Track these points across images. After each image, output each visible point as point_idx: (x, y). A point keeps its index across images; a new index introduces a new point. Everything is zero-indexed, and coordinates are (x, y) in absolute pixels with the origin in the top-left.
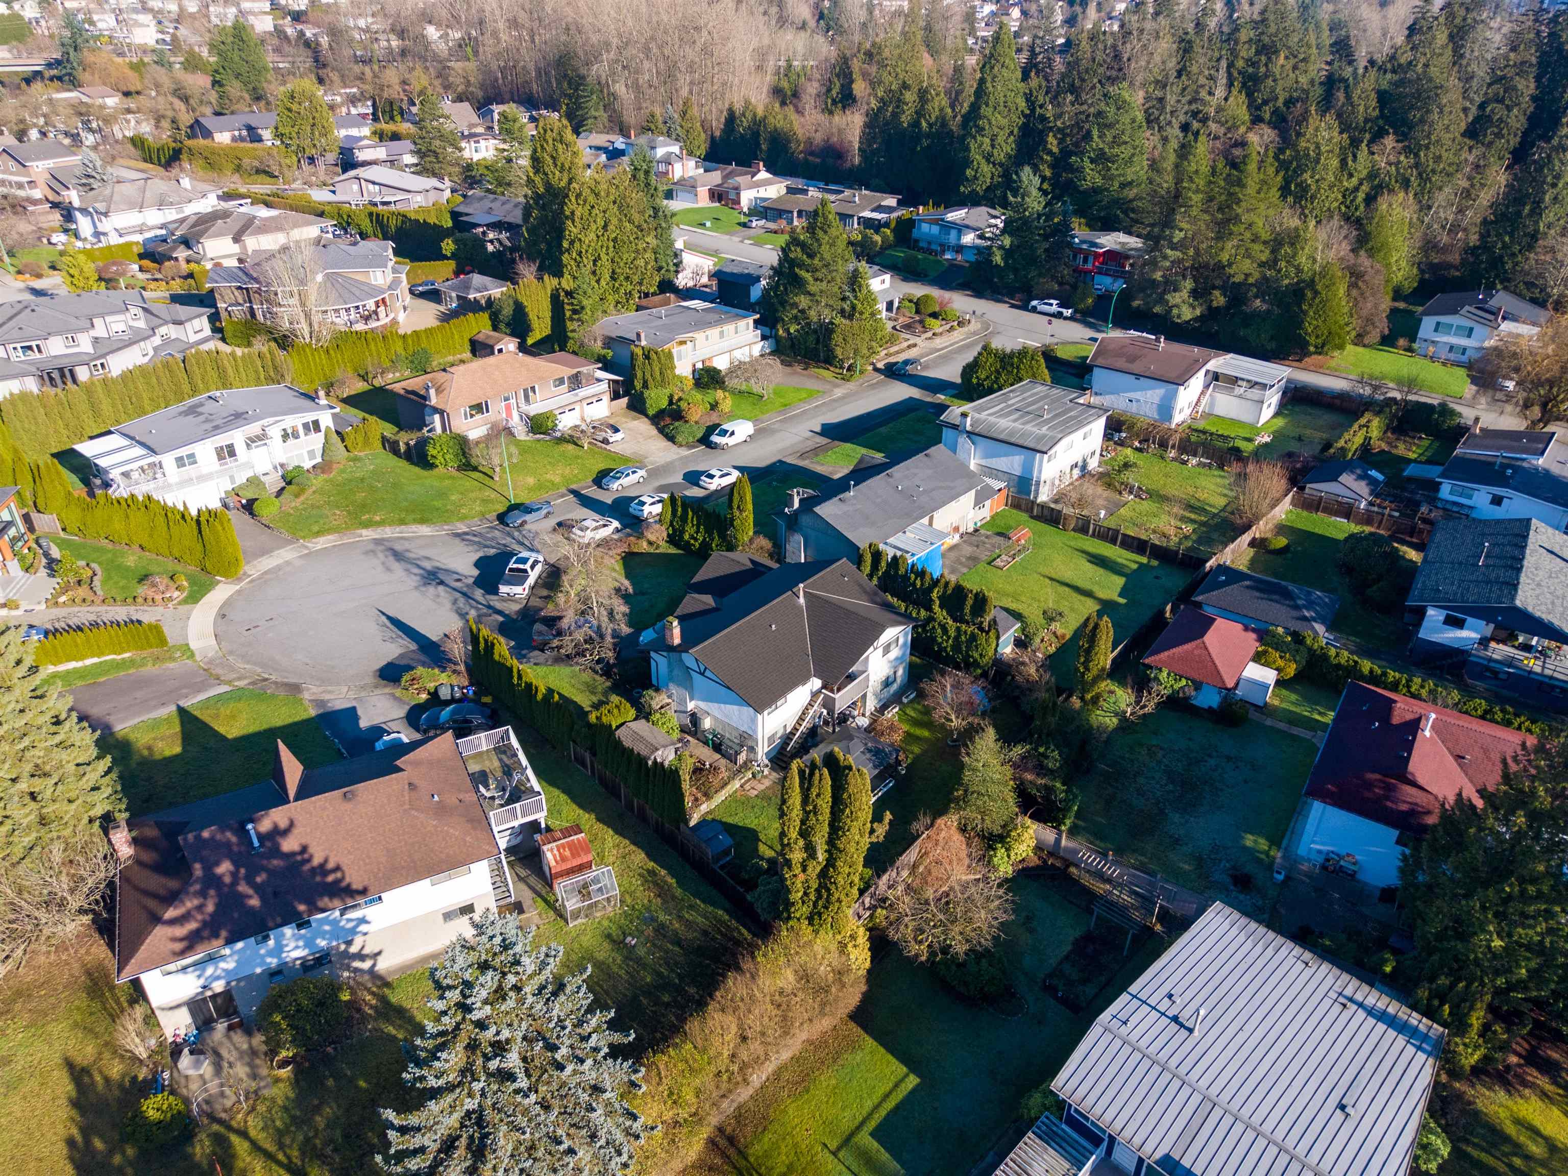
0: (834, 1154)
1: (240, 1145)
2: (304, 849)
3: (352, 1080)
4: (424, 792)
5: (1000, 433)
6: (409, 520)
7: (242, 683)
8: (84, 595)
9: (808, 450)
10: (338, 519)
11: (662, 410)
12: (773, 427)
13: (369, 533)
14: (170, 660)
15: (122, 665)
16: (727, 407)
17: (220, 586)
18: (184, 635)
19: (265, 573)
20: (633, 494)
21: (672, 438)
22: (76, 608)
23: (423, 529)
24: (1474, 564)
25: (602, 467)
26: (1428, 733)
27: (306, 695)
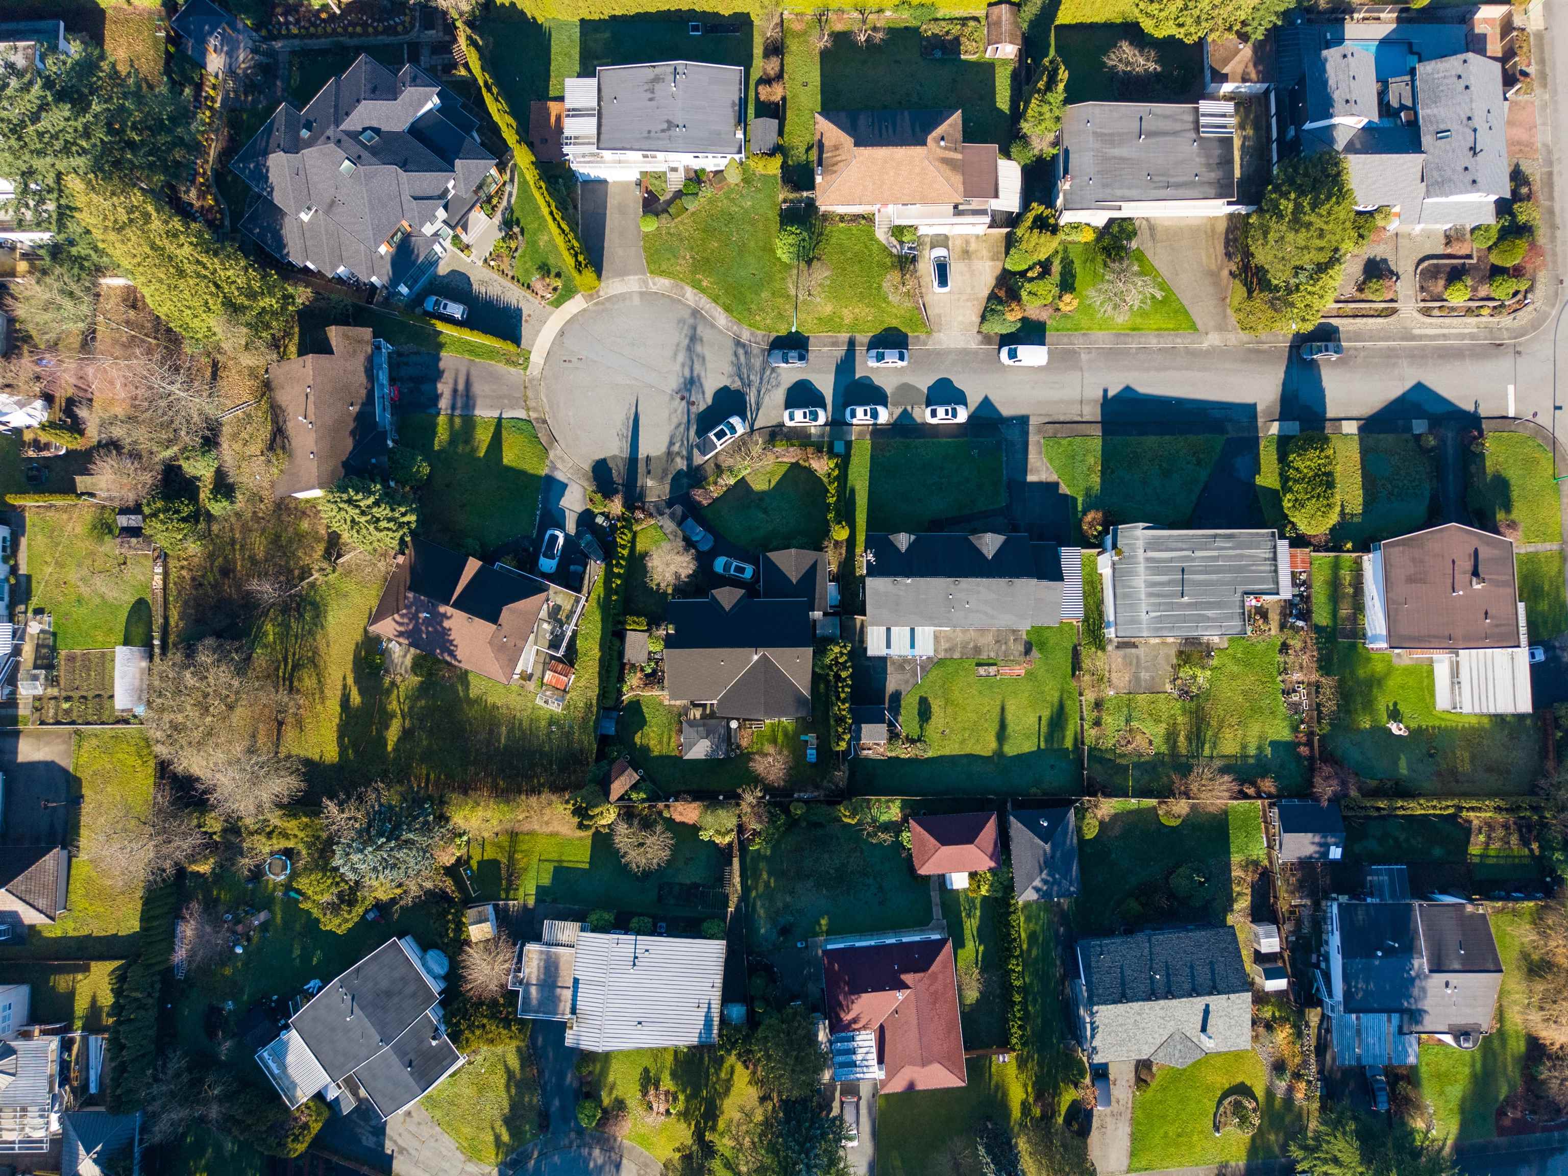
0: (539, 860)
1: (395, 692)
4: (503, 633)
5: (1124, 587)
6: (721, 301)
7: (533, 415)
8: (505, 266)
9: (1062, 419)
10: (683, 265)
11: (1014, 274)
12: (1084, 357)
13: (690, 296)
14: (515, 364)
15: (491, 354)
16: (1069, 308)
17: (578, 297)
18: (534, 340)
19: (609, 299)
20: (878, 381)
21: (983, 318)
22: (496, 276)
23: (721, 319)
24: (1151, 969)
25: (894, 323)
26: (900, 995)
27: (552, 454)
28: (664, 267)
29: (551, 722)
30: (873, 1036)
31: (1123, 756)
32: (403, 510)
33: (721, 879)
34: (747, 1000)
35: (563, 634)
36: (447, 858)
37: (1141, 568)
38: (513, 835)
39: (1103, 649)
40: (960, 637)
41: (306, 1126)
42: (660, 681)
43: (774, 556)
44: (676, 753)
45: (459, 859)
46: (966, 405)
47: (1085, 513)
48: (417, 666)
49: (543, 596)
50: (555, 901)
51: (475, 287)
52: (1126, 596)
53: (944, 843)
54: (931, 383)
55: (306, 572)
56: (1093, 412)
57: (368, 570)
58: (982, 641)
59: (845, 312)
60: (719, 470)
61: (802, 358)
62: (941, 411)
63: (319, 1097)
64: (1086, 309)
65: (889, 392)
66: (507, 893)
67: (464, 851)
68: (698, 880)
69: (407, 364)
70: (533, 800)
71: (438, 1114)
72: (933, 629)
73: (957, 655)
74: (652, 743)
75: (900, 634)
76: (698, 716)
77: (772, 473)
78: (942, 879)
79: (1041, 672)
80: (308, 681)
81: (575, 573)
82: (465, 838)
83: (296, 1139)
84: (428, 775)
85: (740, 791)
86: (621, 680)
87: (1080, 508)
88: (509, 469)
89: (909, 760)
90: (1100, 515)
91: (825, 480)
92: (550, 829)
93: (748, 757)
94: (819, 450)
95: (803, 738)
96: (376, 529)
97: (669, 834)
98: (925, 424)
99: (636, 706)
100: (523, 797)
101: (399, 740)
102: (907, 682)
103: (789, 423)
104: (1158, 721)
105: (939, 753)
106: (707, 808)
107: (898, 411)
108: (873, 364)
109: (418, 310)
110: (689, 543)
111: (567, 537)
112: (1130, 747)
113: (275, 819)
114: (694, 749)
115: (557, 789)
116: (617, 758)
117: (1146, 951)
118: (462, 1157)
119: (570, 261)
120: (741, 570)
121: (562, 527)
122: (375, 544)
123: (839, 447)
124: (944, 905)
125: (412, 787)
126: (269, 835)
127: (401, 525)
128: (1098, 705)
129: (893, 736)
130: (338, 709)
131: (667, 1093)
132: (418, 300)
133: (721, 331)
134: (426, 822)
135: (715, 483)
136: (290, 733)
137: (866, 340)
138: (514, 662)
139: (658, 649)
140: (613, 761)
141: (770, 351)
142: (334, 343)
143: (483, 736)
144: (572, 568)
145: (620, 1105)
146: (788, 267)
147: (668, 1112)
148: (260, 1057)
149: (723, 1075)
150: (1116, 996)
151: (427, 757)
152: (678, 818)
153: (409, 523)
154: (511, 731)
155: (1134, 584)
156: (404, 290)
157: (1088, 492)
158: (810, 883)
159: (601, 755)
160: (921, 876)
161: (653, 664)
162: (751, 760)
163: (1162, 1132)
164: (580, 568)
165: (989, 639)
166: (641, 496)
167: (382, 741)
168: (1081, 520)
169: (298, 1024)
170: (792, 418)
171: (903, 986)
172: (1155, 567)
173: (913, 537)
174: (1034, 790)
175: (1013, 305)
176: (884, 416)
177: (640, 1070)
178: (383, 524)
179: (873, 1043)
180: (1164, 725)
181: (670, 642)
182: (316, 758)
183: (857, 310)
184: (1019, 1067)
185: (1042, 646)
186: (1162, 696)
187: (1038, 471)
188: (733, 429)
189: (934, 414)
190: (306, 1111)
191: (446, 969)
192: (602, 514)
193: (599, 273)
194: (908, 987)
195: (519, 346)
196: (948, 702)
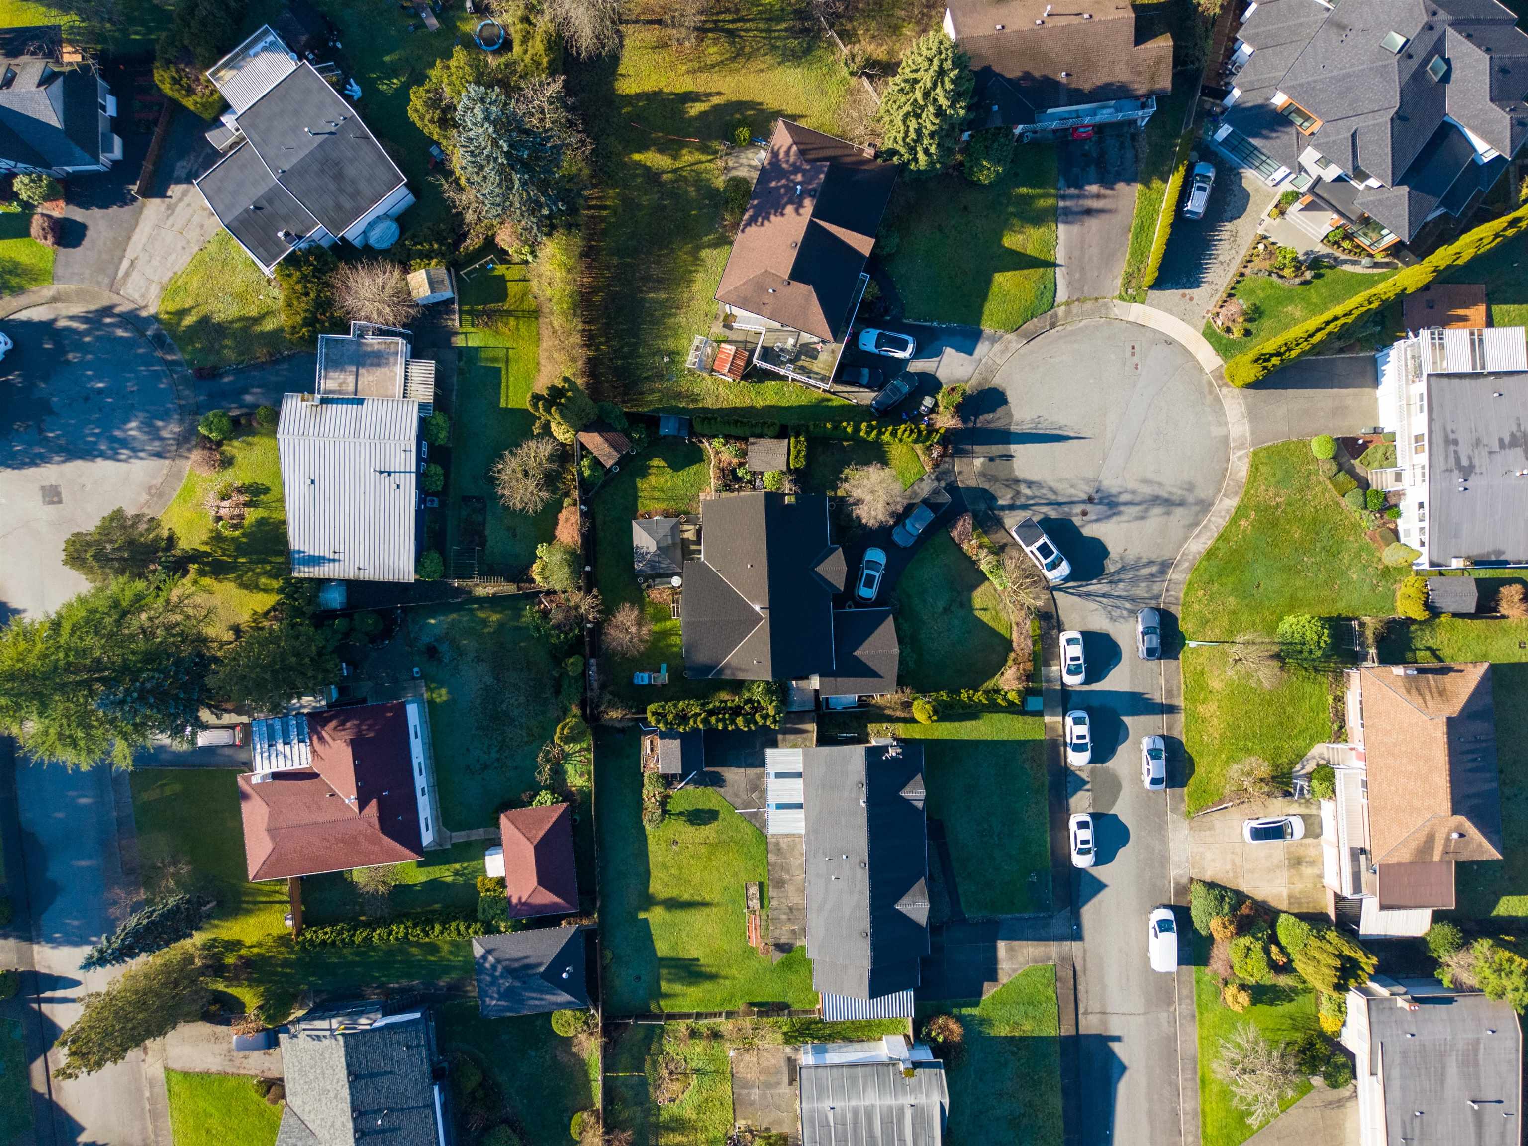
0: (508, 349)
4: (780, 288)
5: (865, 1077)
6: (1221, 544)
7: (1061, 311)
8: (1257, 263)
9: (1081, 988)
10: (1265, 493)
11: (1273, 925)
12: (1164, 1016)
13: (1228, 504)
14: (1127, 284)
15: (1139, 254)
16: (1229, 1000)
17: (1218, 361)
18: (1158, 307)
19: (1217, 400)
20: (1123, 750)
21: (1211, 886)
22: (1244, 252)
23: (1198, 545)
24: (391, 1110)
25: (1200, 770)
26: (351, 800)
27: (1011, 337)
28: (1263, 469)
29: (672, 354)
30: (305, 766)
31: (655, 1063)
32: (933, 149)
33: (489, 572)
34: (348, 611)
35: (781, 364)
36: (505, 238)
37: (890, 1101)
38: (535, 314)
39: (787, 1042)
40: (796, 861)
41: (190, 91)
42: (727, 488)
43: (890, 622)
44: (641, 510)
45: (506, 252)
46: (1096, 864)
47: (960, 1019)
48: (738, 184)
49: (829, 336)
50: (461, 372)
51: (1228, 226)
52: (853, 1080)
53: (538, 849)
54: (1122, 818)
55: (847, 36)
56: (1090, 1025)
57: (855, 115)
58: (790, 889)
59: (1213, 707)
60: (998, 550)
61: (1150, 652)
62: (1086, 834)
63: (226, 107)
64: (1230, 1020)
65: (1110, 764)
66: (468, 313)
67: (516, 258)
68: (490, 543)
69: (1122, 146)
70: (576, 339)
71: (213, 248)
72: (803, 832)
73: (772, 858)
74: (652, 479)
75: (794, 791)
76: (686, 535)
77: (996, 618)
78: (495, 843)
79: (754, 964)
80: (713, 51)
81: (859, 374)
82: (530, 258)
83: (175, 81)
84: (605, 208)
85: (595, 592)
86: (728, 438)
87: (966, 1011)
88: (989, 281)
89: (640, 801)
90: (956, 1038)
91: (989, 685)
92: (543, 362)
93: (638, 600)
94: (1029, 677)
95: (664, 666)
96: (907, 116)
97: (539, 507)
98: (1067, 813)
99: (696, 456)
100: (580, 327)
101: (647, 169)
102: (736, 795)
103: (1063, 638)
104: (699, 1109)
105: (650, 837)
106: (572, 553)
107: (1084, 776)
108: (1146, 743)
109: (1194, 155)
110: (900, 518)
111: (905, 362)
112: (665, 1074)
113: (543, 24)
114: (645, 534)
115: (593, 367)
116: (631, 439)
117: (412, 1103)
118: (165, 280)
119: (1270, 346)
120: (869, 583)
121: (918, 354)
122: (887, 119)
123: (1034, 703)
124: (468, 844)
125: (585, 188)
126: (526, 20)
127: (912, 150)
128: (716, 1035)
129: (668, 780)
130: (683, 90)
131: (241, 517)
132: (1207, 153)
133: (1180, 546)
134: (540, 206)
135: (981, 546)
136: (651, 35)
137: (1176, 734)
138: (744, 304)
139: (766, 483)
140: (628, 435)
141: (1158, 610)
142: (1151, 45)
143: (655, 271)
144: (866, 371)
145: (227, 462)
146: (1271, 629)
147: (219, 519)
148: (266, 32)
149: (263, 580)
150: (356, 1068)
151: (628, 204)
152: (562, 516)
153: (916, 160)
154: (662, 304)
155: (870, 1092)
156: (1224, 131)
157: (985, 1021)
158: (489, 680)
159: (634, 419)
160: (498, 819)
161: (748, 477)
162: (633, 604)
163: (213, 1111)
164: (865, 380)
165: (795, 899)
166: (960, 452)
167: (642, 148)
168: (949, 1014)
169: (302, 70)
170: (1070, 641)
171: (363, 803)
172: (893, 1118)
173: (920, 805)
174: (609, 954)
175: (1232, 928)
176: (1078, 760)
177: (267, 483)
178: (913, 124)
179: (297, 766)
180: (694, 1117)
181: (773, 499)
182: (621, 70)
183: (1215, 721)
184: (280, 938)
185: (788, 965)
186: (730, 1115)
187: (1012, 956)
188: (1053, 566)
189: (1082, 825)
190: (208, 92)
191: (377, 246)
192: (936, 405)
193: (1256, 385)
194: (361, 808)
195: (1151, 287)
196: (713, 847)
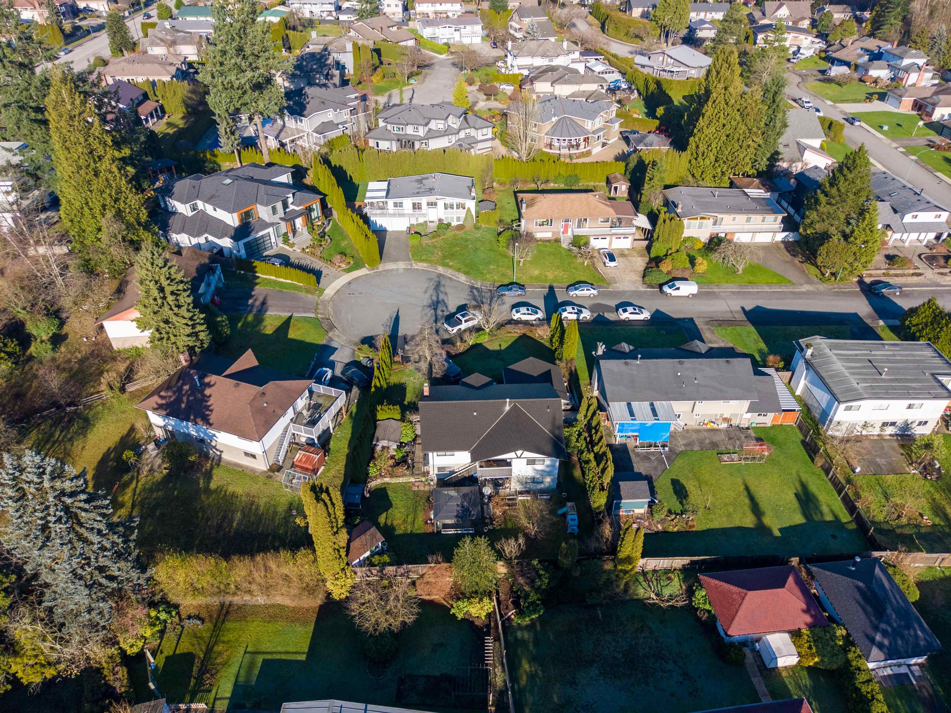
0: (245, 652)
1: (133, 485)
2: (210, 396)
3: (175, 489)
4: (265, 399)
5: (827, 371)
6: (462, 270)
7: (320, 316)
8: (316, 252)
9: (721, 319)
10: (436, 257)
11: (657, 257)
12: (722, 294)
13: (440, 269)
14: (313, 294)
15: (296, 288)
16: (701, 271)
17: (364, 269)
18: (328, 286)
19: (384, 271)
20: (577, 302)
21: (645, 277)
22: (309, 256)
23: (463, 278)
27: (330, 334)
28: (424, 258)
31: (899, 527)
37: (835, 360)
38: (221, 615)
40: (694, 436)
42: (410, 467)
43: (512, 366)
47: (765, 358)
51: (292, 259)
52: (832, 376)
53: (749, 588)
54: (616, 303)
56: (741, 317)
58: (716, 439)
59: (548, 273)
61: (522, 291)
74: (397, 523)
75: (641, 407)
77: (505, 341)
88: (292, 340)
90: (778, 357)
95: (560, 512)
98: (619, 321)
99: (381, 493)
102: (656, 468)
111: (334, 375)
112: (903, 521)
121: (331, 367)
124: (771, 695)
133: (462, 283)
137: (565, 285)
138: (269, 424)
141: (498, 289)
142: (184, 252)
154: (245, 516)
155: (834, 368)
157: (759, 351)
161: (403, 453)
165: (722, 436)
172: (845, 358)
180: (925, 500)
183: (556, 273)
185: (772, 440)
186: (907, 476)
187: (716, 342)
